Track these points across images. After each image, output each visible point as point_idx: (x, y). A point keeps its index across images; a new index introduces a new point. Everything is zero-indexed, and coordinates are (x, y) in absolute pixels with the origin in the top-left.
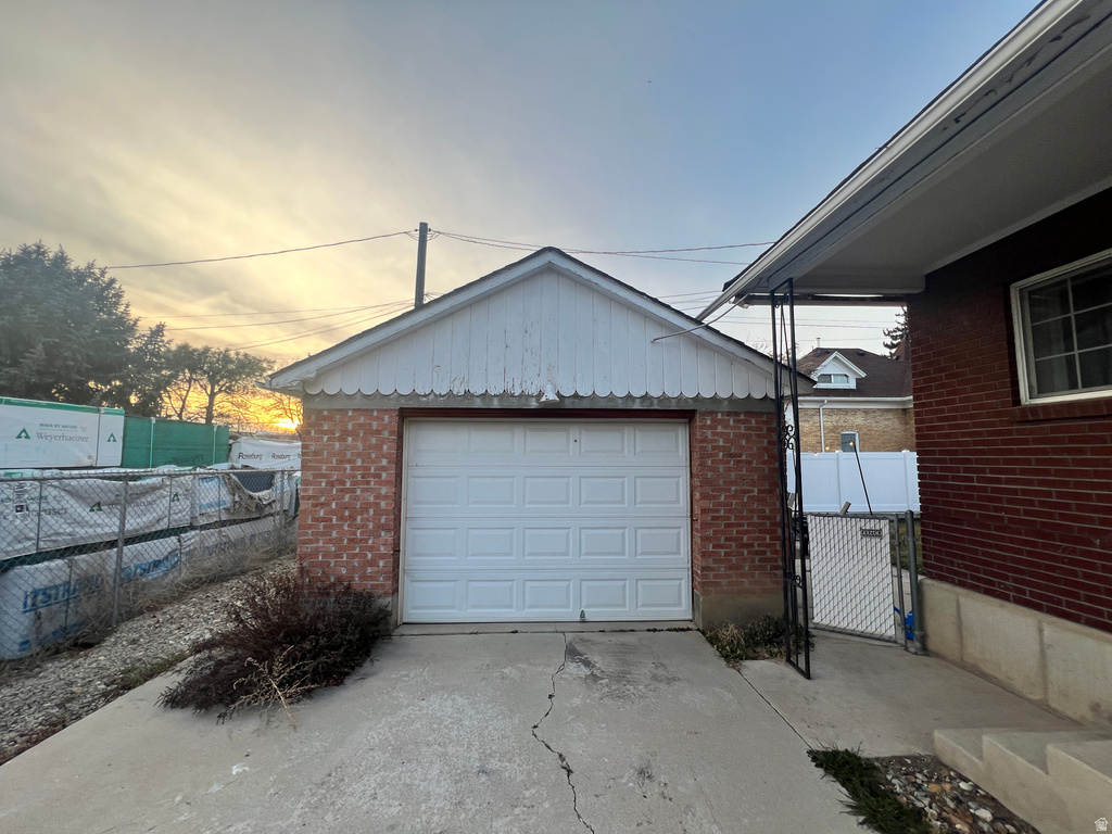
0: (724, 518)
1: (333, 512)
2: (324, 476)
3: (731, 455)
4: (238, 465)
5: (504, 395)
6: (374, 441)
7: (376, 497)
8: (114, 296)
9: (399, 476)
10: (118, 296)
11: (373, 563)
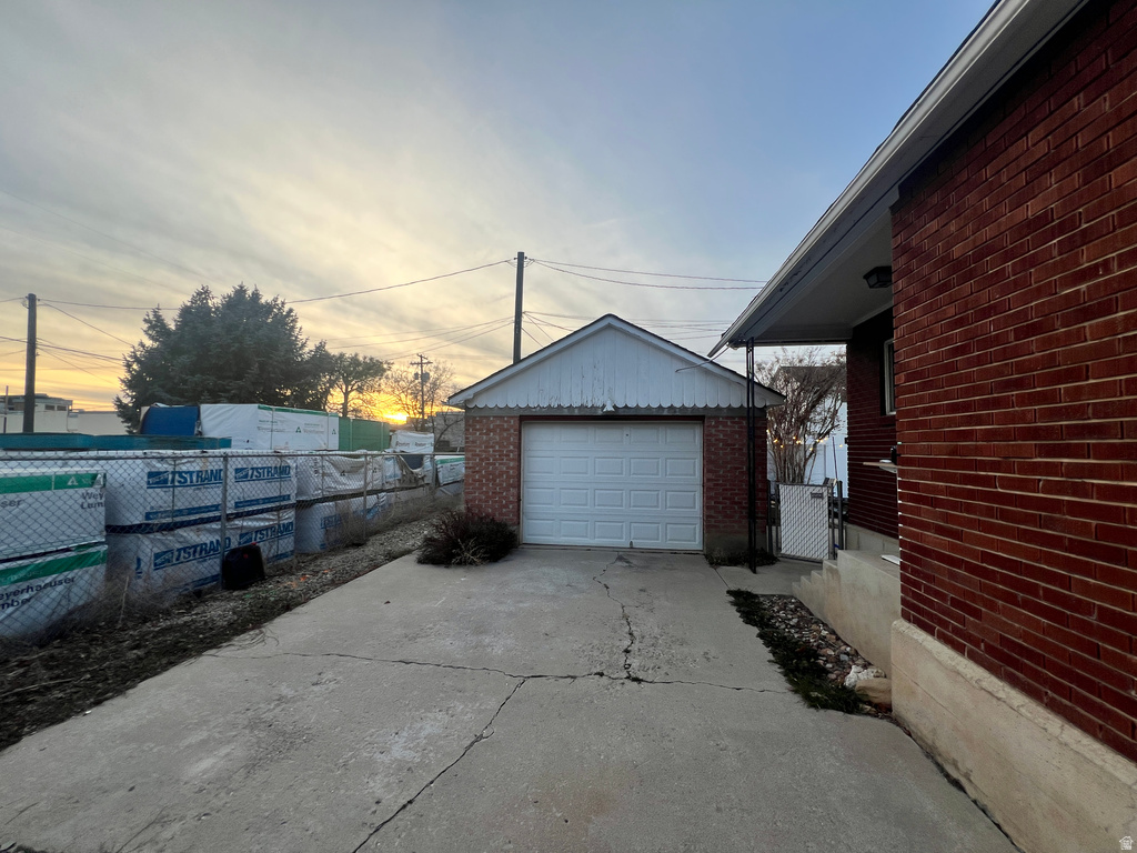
0: (721, 485)
1: (484, 476)
2: (478, 455)
3: (728, 445)
4: (398, 450)
5: (582, 407)
6: (505, 435)
7: (507, 468)
8: (292, 321)
9: (520, 455)
10: (294, 321)
11: (506, 506)
